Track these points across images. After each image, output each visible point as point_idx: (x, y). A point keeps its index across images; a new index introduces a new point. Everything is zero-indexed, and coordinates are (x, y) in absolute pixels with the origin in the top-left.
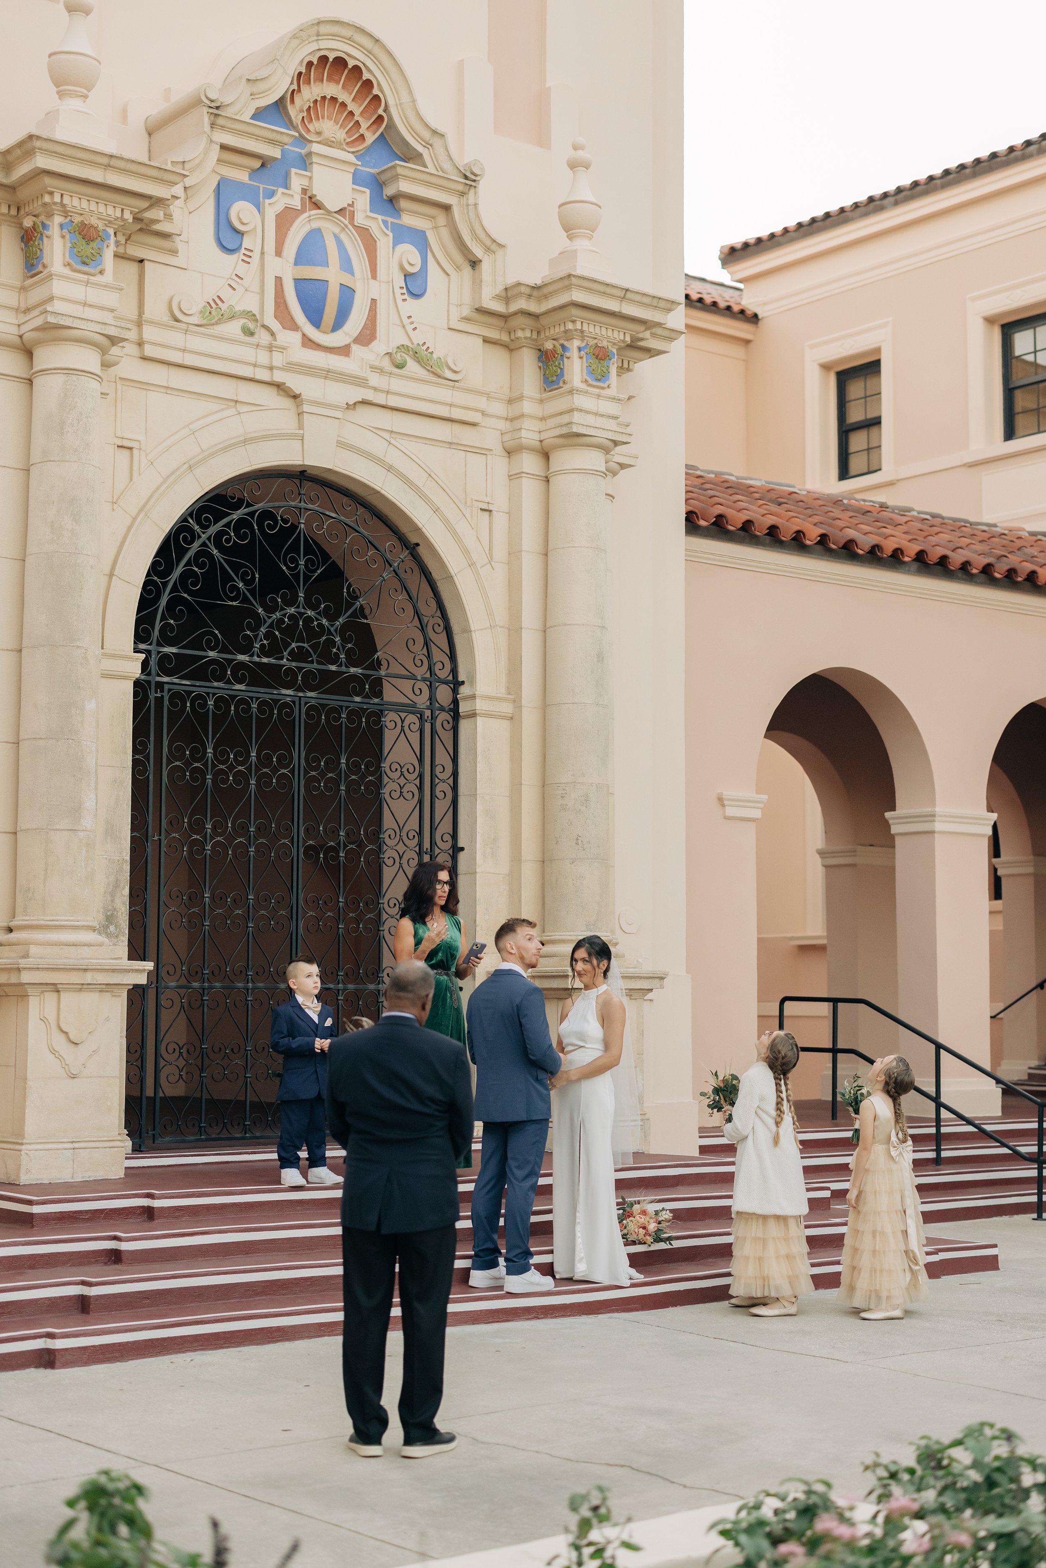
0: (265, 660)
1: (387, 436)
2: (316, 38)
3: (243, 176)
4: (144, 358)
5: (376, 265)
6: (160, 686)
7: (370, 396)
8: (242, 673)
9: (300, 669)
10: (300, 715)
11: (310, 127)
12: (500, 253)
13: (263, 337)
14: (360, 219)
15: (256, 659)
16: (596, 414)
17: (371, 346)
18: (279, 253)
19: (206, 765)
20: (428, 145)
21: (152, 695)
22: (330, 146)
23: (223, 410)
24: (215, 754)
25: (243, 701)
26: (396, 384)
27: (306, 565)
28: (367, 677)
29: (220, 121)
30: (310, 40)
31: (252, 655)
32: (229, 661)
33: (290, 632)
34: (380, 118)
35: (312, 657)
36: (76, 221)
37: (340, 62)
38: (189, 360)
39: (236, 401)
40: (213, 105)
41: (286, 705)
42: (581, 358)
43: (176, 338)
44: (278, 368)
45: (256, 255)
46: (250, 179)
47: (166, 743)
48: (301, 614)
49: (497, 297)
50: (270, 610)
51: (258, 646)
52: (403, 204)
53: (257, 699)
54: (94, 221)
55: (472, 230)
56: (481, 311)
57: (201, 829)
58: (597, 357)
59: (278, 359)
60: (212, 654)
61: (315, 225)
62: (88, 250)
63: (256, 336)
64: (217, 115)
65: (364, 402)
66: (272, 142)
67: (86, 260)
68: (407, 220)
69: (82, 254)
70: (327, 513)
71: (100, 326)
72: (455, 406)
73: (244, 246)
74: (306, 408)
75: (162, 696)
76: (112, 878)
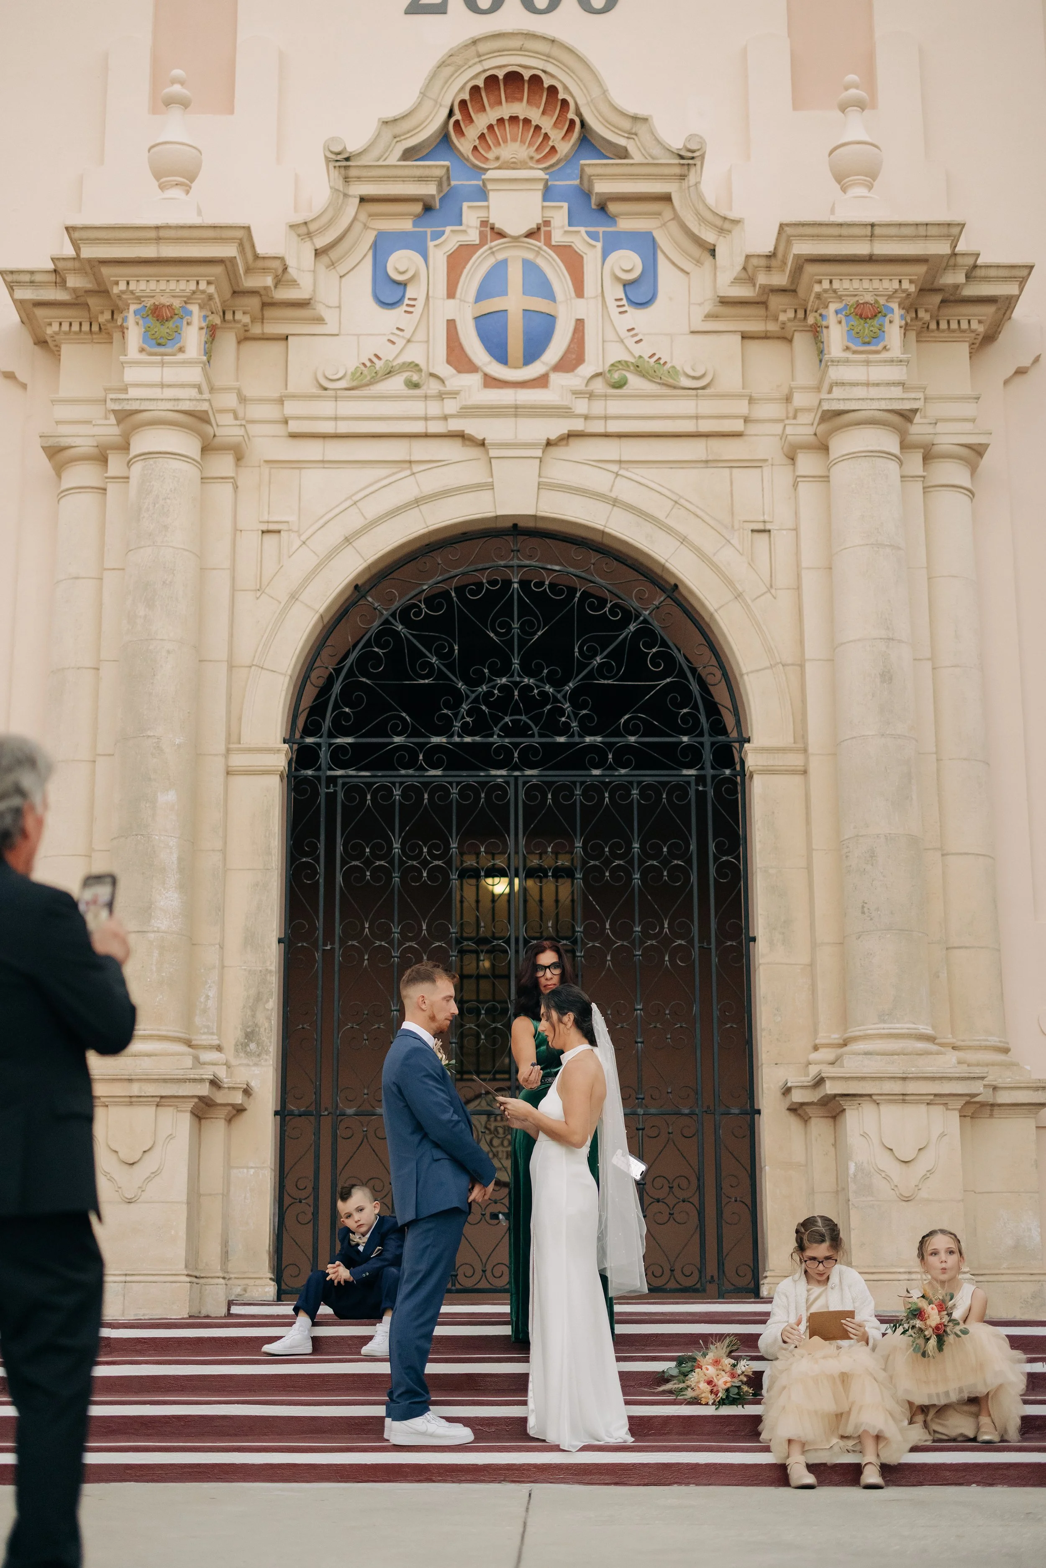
0: (468, 739)
1: (615, 468)
2: (477, 60)
3: (407, 225)
4: (294, 436)
5: (582, 282)
6: (333, 780)
7: (578, 425)
8: (435, 756)
9: (516, 745)
10: (516, 799)
11: (490, 155)
12: (736, 230)
13: (433, 387)
14: (558, 237)
15: (457, 739)
16: (867, 384)
17: (576, 371)
18: (451, 294)
19: (391, 862)
20: (631, 135)
21: (323, 790)
22: (514, 169)
23: (394, 474)
24: (403, 848)
25: (441, 787)
26: (615, 407)
27: (522, 628)
28: (610, 745)
29: (353, 172)
30: (470, 63)
31: (452, 736)
32: (421, 746)
33: (503, 703)
34: (572, 122)
35: (531, 729)
36: (148, 305)
37: (513, 78)
38: (343, 427)
39: (410, 462)
40: (339, 157)
41: (498, 786)
42: (840, 322)
43: (326, 408)
44: (453, 416)
45: (420, 304)
46: (414, 225)
47: (339, 841)
48: (516, 684)
49: (737, 281)
50: (473, 683)
51: (459, 725)
52: (612, 208)
53: (458, 783)
54: (165, 300)
55: (697, 213)
56: (724, 302)
57: (386, 934)
58: (861, 316)
59: (451, 406)
60: (397, 740)
61: (500, 256)
62: (163, 330)
63: (424, 387)
64: (346, 167)
65: (571, 436)
66: (421, 179)
67: (162, 341)
68: (625, 225)
69: (156, 335)
70: (549, 567)
71: (172, 403)
72: (703, 417)
73: (408, 295)
74: (493, 453)
75: (335, 791)
76: (253, 992)
